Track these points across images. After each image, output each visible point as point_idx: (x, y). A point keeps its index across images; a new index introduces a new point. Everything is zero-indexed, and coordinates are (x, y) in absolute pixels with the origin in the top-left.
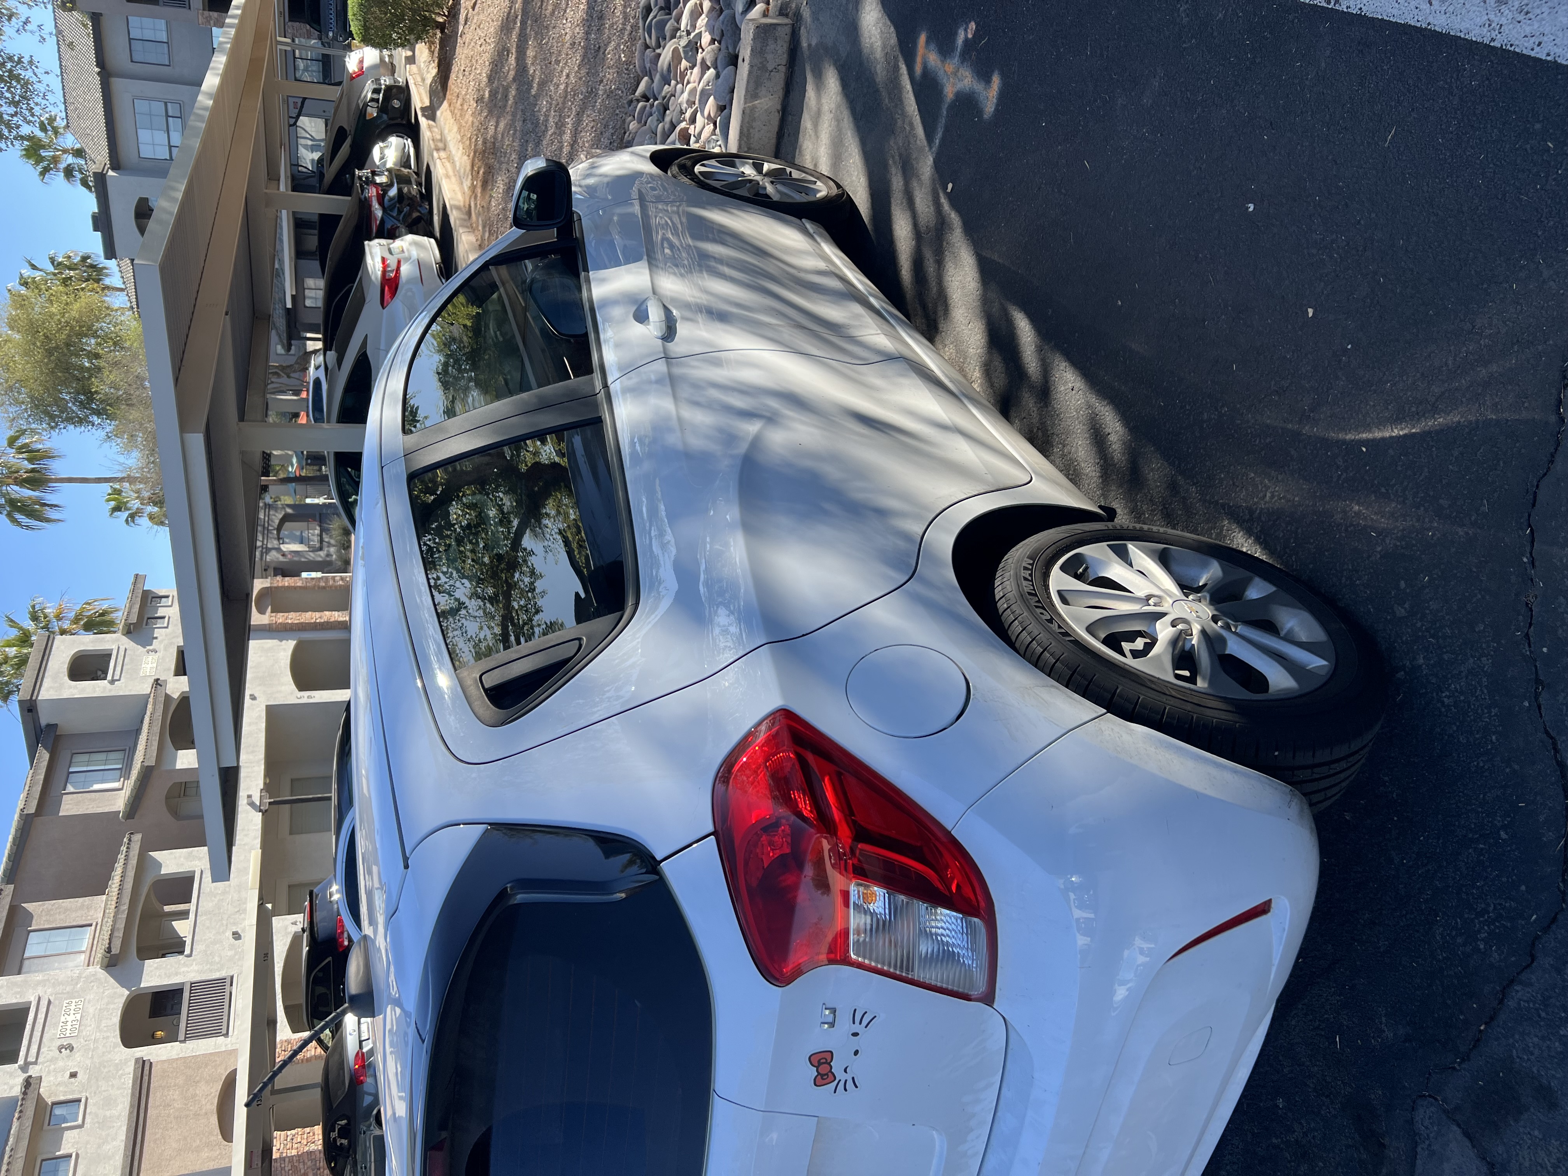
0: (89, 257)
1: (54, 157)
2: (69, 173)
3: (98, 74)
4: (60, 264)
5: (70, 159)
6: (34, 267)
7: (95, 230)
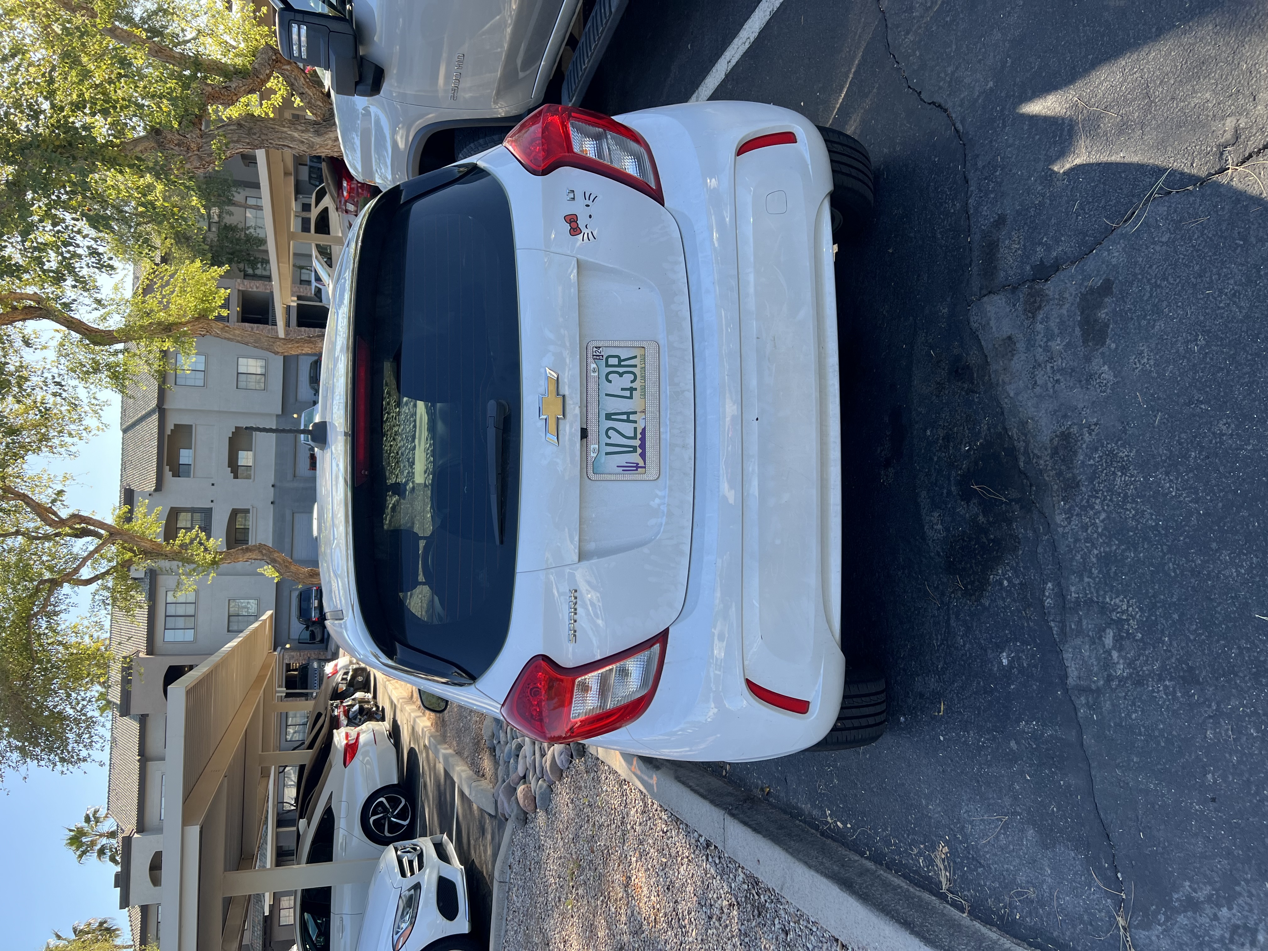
0: (105, 922)
1: (92, 841)
2: (101, 852)
3: (139, 761)
4: (81, 931)
5: (104, 841)
6: (59, 937)
7: (116, 886)
